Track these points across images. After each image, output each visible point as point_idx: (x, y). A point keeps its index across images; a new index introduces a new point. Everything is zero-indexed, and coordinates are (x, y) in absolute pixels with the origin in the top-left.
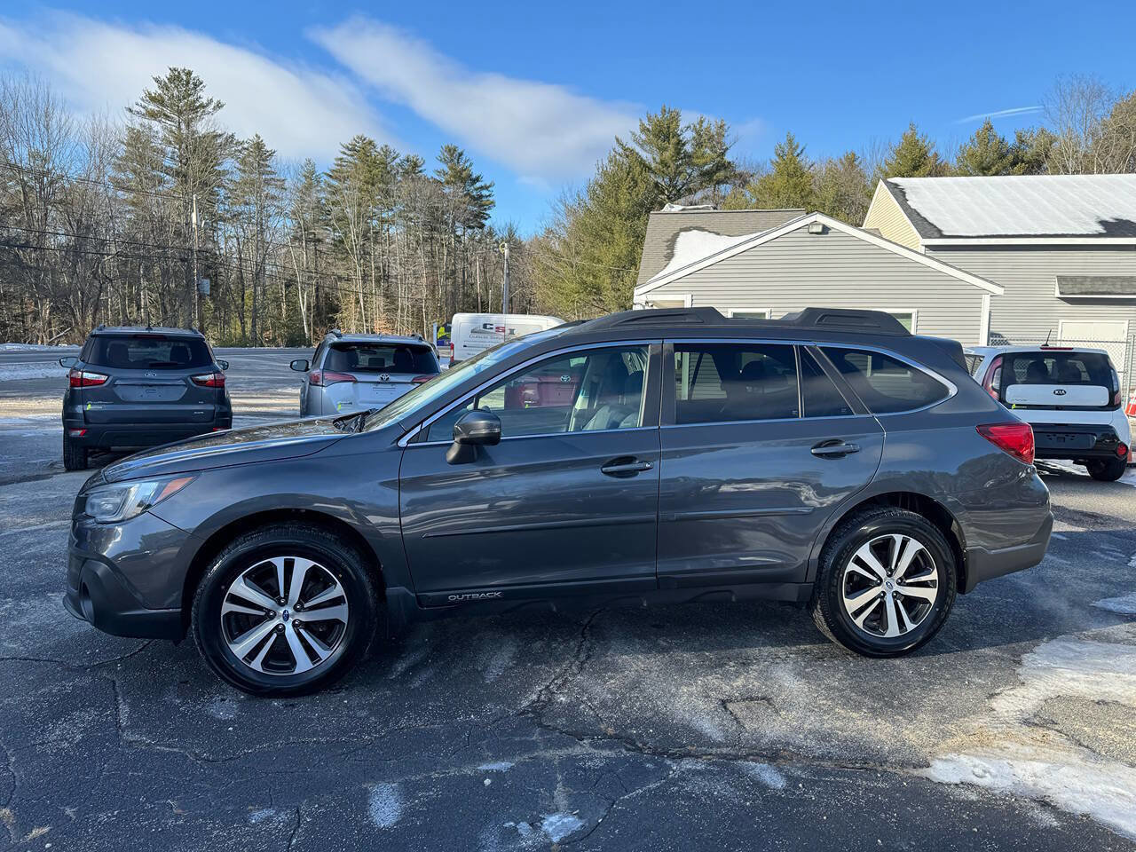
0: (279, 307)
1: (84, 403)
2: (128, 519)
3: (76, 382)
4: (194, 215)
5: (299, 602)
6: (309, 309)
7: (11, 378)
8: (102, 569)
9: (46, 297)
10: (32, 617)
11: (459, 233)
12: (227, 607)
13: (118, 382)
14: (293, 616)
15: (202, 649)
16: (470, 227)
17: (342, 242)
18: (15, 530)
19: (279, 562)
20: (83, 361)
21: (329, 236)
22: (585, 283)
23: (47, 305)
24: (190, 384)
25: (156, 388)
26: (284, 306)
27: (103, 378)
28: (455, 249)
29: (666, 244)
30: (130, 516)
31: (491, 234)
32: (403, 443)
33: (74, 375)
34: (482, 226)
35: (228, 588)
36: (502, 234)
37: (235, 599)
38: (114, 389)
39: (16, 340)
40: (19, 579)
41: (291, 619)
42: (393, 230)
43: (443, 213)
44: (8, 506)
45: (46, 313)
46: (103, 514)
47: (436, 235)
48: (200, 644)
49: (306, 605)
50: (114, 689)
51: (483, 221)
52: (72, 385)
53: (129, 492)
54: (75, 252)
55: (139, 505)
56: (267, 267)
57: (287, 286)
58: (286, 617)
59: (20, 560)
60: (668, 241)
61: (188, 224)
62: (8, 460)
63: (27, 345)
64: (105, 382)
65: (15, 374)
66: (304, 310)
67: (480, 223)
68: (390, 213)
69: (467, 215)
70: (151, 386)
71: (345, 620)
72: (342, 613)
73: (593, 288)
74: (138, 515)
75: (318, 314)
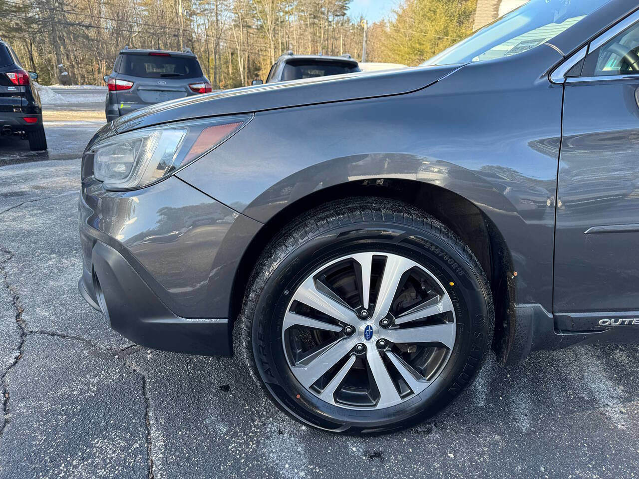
0: (228, 67)
1: (119, 103)
2: (147, 186)
3: (112, 88)
4: (180, 7)
5: (388, 317)
6: (244, 68)
7: (85, 102)
8: (114, 257)
9: (103, 59)
10: (70, 277)
11: (330, 20)
12: (290, 319)
13: (140, 88)
14: (378, 332)
15: (256, 372)
16: (337, 15)
17: (262, 27)
18: (71, 192)
19: (365, 259)
20: (116, 72)
21: (255, 24)
22: (414, 48)
23: (104, 64)
24: (189, 91)
25: (166, 93)
26: (230, 67)
27: (130, 84)
28: (328, 30)
29: (492, 7)
30: (147, 182)
31: (349, 20)
32: (558, 76)
33: (110, 82)
34: (344, 15)
35: (292, 293)
36: (355, 21)
37: (302, 309)
38: (138, 92)
39: (90, 84)
40: (66, 235)
41: (375, 338)
42: (292, 18)
43: (322, 7)
44: (70, 174)
45: (104, 69)
46: (112, 176)
47: (316, 21)
48: (254, 367)
49: (398, 321)
50: (144, 393)
51: (345, 12)
52: (110, 90)
53: (144, 145)
54: (117, 32)
55: (160, 167)
56: (221, 44)
57: (232, 54)
58: (369, 334)
59: (70, 217)
60: (494, 5)
61: (177, 13)
62: (76, 144)
63: (96, 86)
64: (131, 87)
65: (87, 99)
66: (241, 69)
67: (343, 12)
68: (290, 8)
69: (335, 8)
70: (162, 91)
71: (450, 342)
72: (447, 334)
73: (419, 51)
74: (159, 181)
75: (249, 71)
